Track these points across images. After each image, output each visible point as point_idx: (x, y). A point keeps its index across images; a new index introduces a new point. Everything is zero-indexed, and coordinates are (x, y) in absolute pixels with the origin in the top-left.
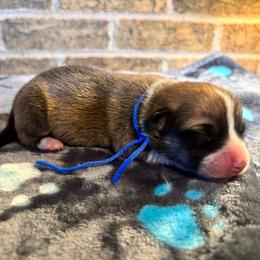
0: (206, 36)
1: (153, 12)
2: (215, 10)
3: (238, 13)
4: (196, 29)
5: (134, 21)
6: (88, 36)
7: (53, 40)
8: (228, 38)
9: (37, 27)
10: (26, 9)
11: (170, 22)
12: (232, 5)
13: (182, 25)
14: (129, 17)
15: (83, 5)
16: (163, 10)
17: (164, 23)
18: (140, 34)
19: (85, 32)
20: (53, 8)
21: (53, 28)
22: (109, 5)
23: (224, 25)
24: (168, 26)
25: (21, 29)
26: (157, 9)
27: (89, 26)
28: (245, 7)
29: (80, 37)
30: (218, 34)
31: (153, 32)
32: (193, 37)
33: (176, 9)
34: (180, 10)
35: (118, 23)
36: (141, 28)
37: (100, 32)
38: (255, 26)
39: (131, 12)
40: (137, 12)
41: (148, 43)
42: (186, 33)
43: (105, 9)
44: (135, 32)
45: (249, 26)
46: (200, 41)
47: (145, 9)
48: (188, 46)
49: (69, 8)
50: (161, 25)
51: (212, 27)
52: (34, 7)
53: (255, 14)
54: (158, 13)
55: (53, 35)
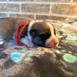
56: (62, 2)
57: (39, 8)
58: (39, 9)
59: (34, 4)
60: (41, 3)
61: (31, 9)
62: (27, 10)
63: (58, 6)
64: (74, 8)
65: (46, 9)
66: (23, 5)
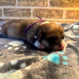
0: (60, 14)
1: (44, 6)
2: (63, 6)
3: (71, 6)
4: (57, 11)
5: (38, 9)
6: (25, 13)
7: (16, 14)
8: (68, 14)
9: (12, 11)
10: (9, 6)
11: (49, 9)
12: (69, 4)
13: (52, 10)
14: (37, 8)
15: (24, 4)
16: (47, 5)
18: (40, 13)
19: (24, 12)
20: (16, 5)
21: (16, 11)
22: (31, 5)
23: (66, 10)
24: (48, 10)
25: (8, 11)
26: (45, 5)
27: (26, 10)
28: (73, 4)
29: (23, 13)
30: (65, 13)
31: (44, 12)
32: (56, 14)
33: (50, 5)
34: (52, 5)
35: (33, 9)
36: (40, 11)
37: (29, 12)
38: (77, 10)
39: (37, 6)
40: (39, 6)
41: (42, 15)
42: (54, 12)
43: (30, 6)
44: (38, 12)
45: (75, 10)
47: (41, 5)
48: (55, 16)
49: (20, 5)
50: (46, 10)
51: (62, 11)
52: (11, 5)
53: (77, 7)
54: (45, 7)
55: (16, 13)
56: (41, 6)
57: (21, 12)
58: (21, 14)
59: (16, 9)
60: (22, 7)
61: (13, 14)
62: (10, 15)
63: (38, 10)
64: (52, 12)
65: (28, 13)
66: (5, 9)
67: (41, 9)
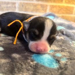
13: (38, 5)
14: (22, 2)
17: (33, 4)
46: (43, 10)
57: (5, 6)
58: (4, 8)
65: (13, 7)
67: (27, 4)
